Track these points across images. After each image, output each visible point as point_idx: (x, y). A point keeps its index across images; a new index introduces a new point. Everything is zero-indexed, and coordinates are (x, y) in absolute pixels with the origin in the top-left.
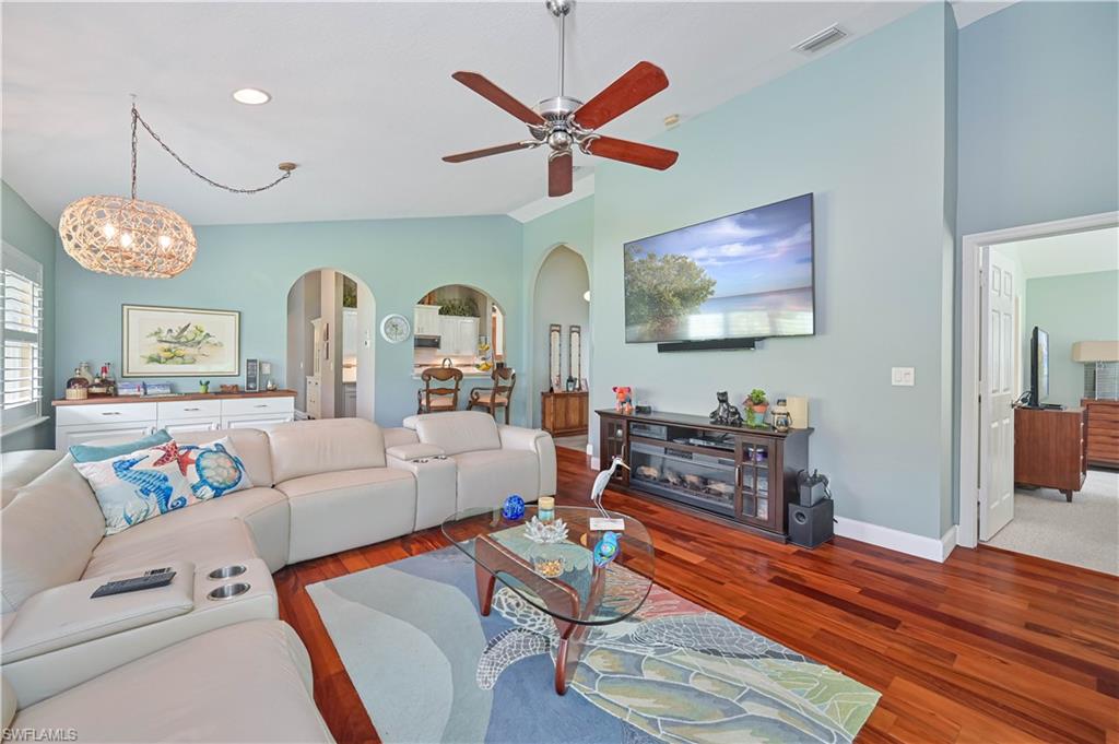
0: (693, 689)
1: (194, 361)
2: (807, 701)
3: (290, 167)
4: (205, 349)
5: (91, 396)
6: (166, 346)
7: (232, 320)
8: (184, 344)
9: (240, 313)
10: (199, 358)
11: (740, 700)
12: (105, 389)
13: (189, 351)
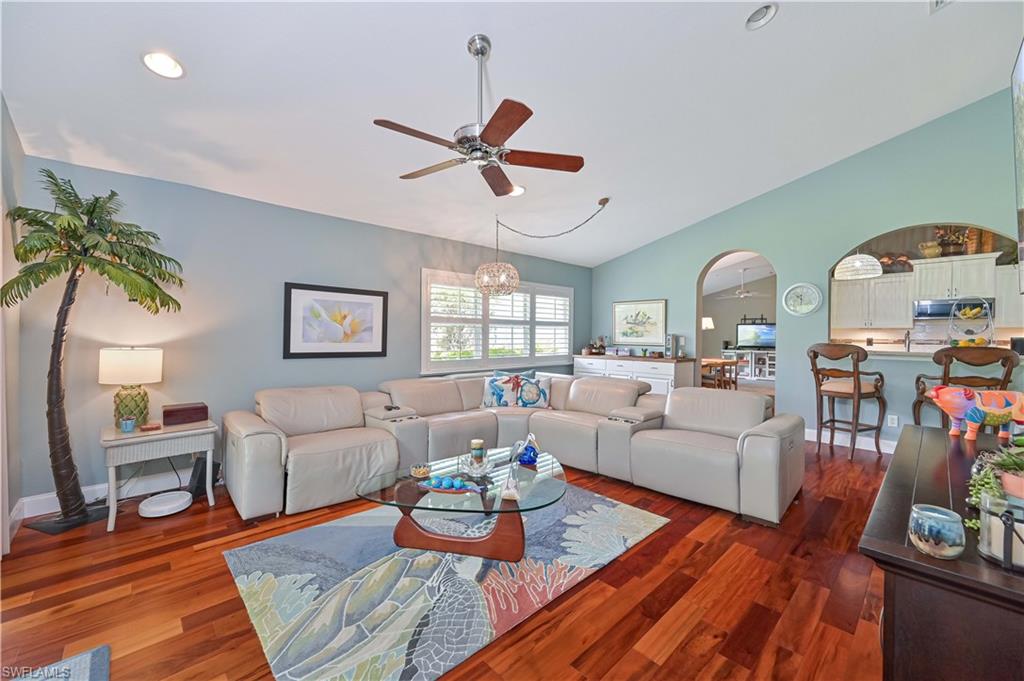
0: (382, 601)
1: (642, 336)
2: (338, 675)
3: (604, 202)
4: (648, 327)
5: (592, 354)
6: (630, 325)
7: (661, 305)
8: (638, 324)
9: (666, 301)
10: (645, 333)
11: (359, 626)
12: (599, 351)
13: (640, 329)
